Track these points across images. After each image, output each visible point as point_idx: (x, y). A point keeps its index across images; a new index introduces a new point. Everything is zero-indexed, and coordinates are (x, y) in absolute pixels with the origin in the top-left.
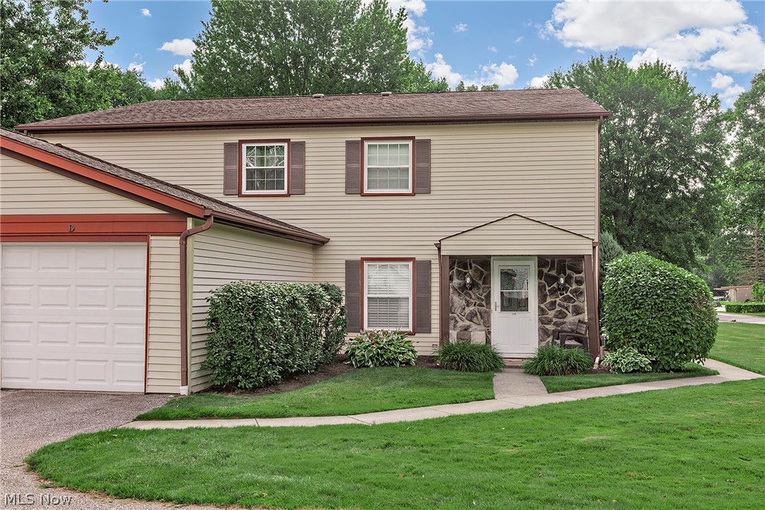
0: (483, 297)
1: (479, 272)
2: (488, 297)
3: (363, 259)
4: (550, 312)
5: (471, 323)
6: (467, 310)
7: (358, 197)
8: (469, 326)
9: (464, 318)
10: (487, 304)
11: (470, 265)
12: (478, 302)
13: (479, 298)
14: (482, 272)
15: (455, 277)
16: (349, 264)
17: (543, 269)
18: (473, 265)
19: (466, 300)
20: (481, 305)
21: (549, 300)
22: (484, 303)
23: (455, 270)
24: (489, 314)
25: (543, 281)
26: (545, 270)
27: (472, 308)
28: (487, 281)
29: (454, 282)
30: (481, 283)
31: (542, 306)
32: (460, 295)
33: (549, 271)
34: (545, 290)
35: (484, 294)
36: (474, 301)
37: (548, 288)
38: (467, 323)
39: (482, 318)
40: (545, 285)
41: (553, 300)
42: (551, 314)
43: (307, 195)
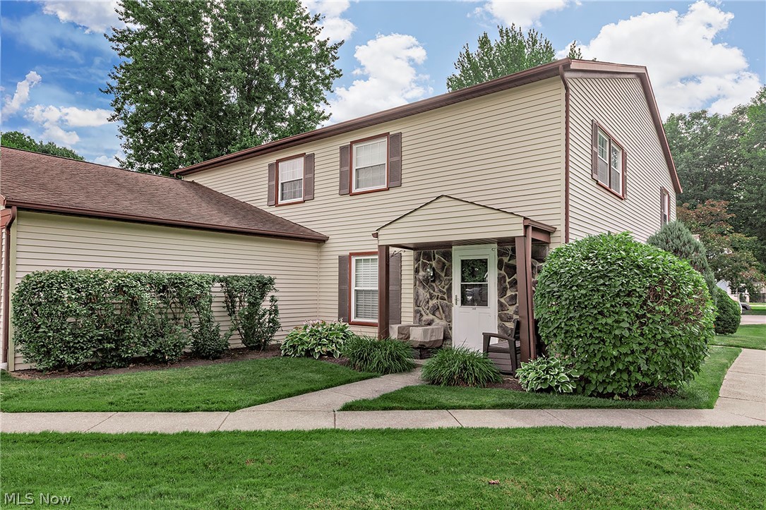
0: (445, 290)
1: (441, 263)
2: (450, 289)
3: (351, 254)
4: (510, 308)
5: (434, 317)
6: (431, 303)
7: (348, 197)
8: (433, 320)
9: (428, 312)
10: (448, 298)
11: (434, 256)
12: (440, 295)
13: (441, 291)
14: (444, 263)
15: (421, 270)
16: (341, 259)
17: (504, 258)
18: (437, 256)
19: (430, 293)
20: (443, 299)
21: (509, 293)
22: (446, 297)
23: (420, 262)
24: (450, 307)
25: (503, 272)
26: (506, 260)
27: (435, 301)
28: (448, 273)
29: (420, 274)
30: (443, 275)
31: (502, 300)
32: (424, 288)
33: (509, 260)
34: (505, 282)
35: (446, 287)
36: (436, 294)
37: (508, 280)
38: (431, 317)
39: (443, 312)
40: (505, 277)
41: (514, 294)
42: (511, 310)
43: (315, 199)
